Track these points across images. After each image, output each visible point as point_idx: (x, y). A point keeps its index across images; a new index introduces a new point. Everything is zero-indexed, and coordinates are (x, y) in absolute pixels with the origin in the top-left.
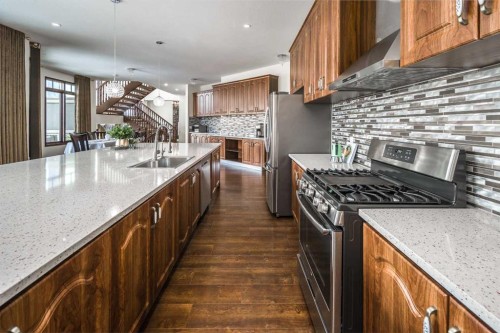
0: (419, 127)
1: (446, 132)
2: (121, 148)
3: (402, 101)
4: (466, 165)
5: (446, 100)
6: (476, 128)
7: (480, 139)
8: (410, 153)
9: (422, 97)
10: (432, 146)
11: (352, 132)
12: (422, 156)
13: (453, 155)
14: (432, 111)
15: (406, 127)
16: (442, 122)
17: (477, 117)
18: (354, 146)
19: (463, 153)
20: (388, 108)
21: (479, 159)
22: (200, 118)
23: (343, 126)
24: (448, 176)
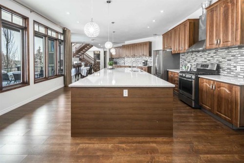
0: (209, 60)
1: (215, 61)
2: (110, 69)
3: (205, 54)
4: (219, 67)
5: (215, 54)
6: (220, 60)
7: (221, 62)
8: (207, 66)
9: (210, 54)
10: (212, 64)
11: (189, 62)
12: (210, 66)
13: (216, 65)
14: (212, 57)
15: (206, 60)
16: (214, 59)
17: (220, 58)
18: (190, 66)
19: (218, 65)
20: (201, 56)
21: (221, 66)
22: (113, 58)
23: (185, 60)
24: (215, 69)
